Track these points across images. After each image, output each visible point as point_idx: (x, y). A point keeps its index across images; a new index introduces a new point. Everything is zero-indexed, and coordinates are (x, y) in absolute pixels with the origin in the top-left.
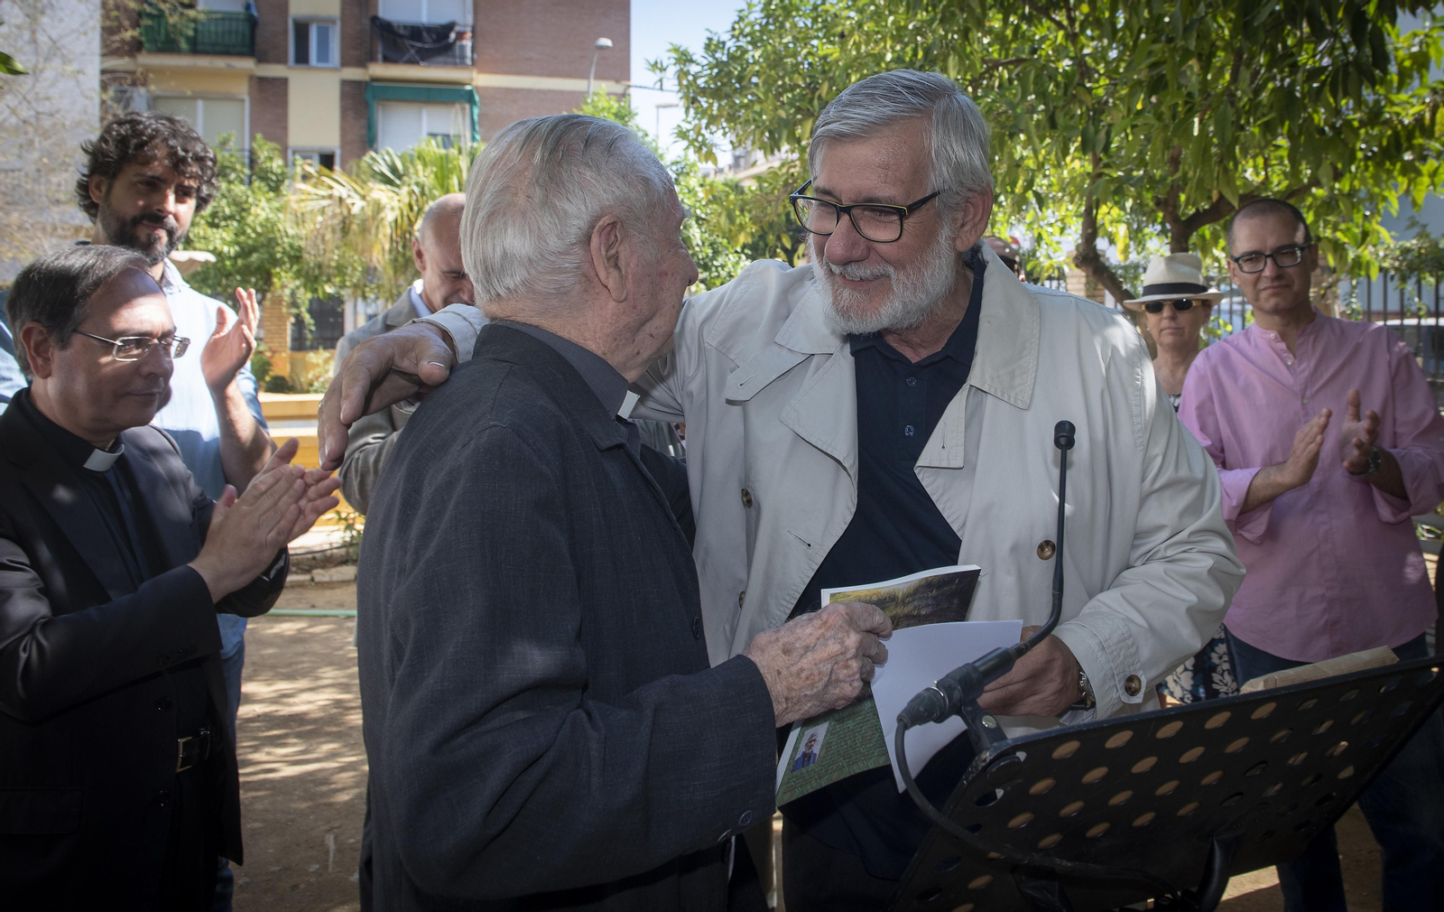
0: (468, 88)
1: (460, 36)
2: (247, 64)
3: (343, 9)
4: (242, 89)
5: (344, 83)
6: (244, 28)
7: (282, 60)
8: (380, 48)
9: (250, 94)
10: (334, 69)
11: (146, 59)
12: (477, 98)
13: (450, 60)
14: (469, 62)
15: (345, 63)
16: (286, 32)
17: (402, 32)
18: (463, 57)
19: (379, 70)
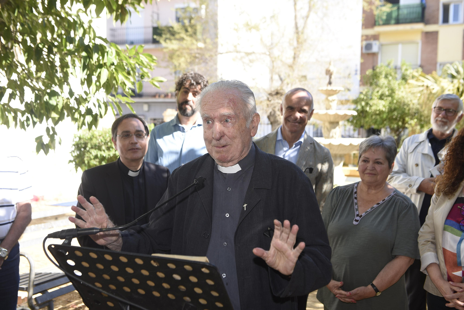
2: (420, 27)
4: (418, 38)
6: (419, 10)
7: (436, 22)
9: (422, 39)
10: (460, 24)
11: (377, 29)
16: (438, 10)
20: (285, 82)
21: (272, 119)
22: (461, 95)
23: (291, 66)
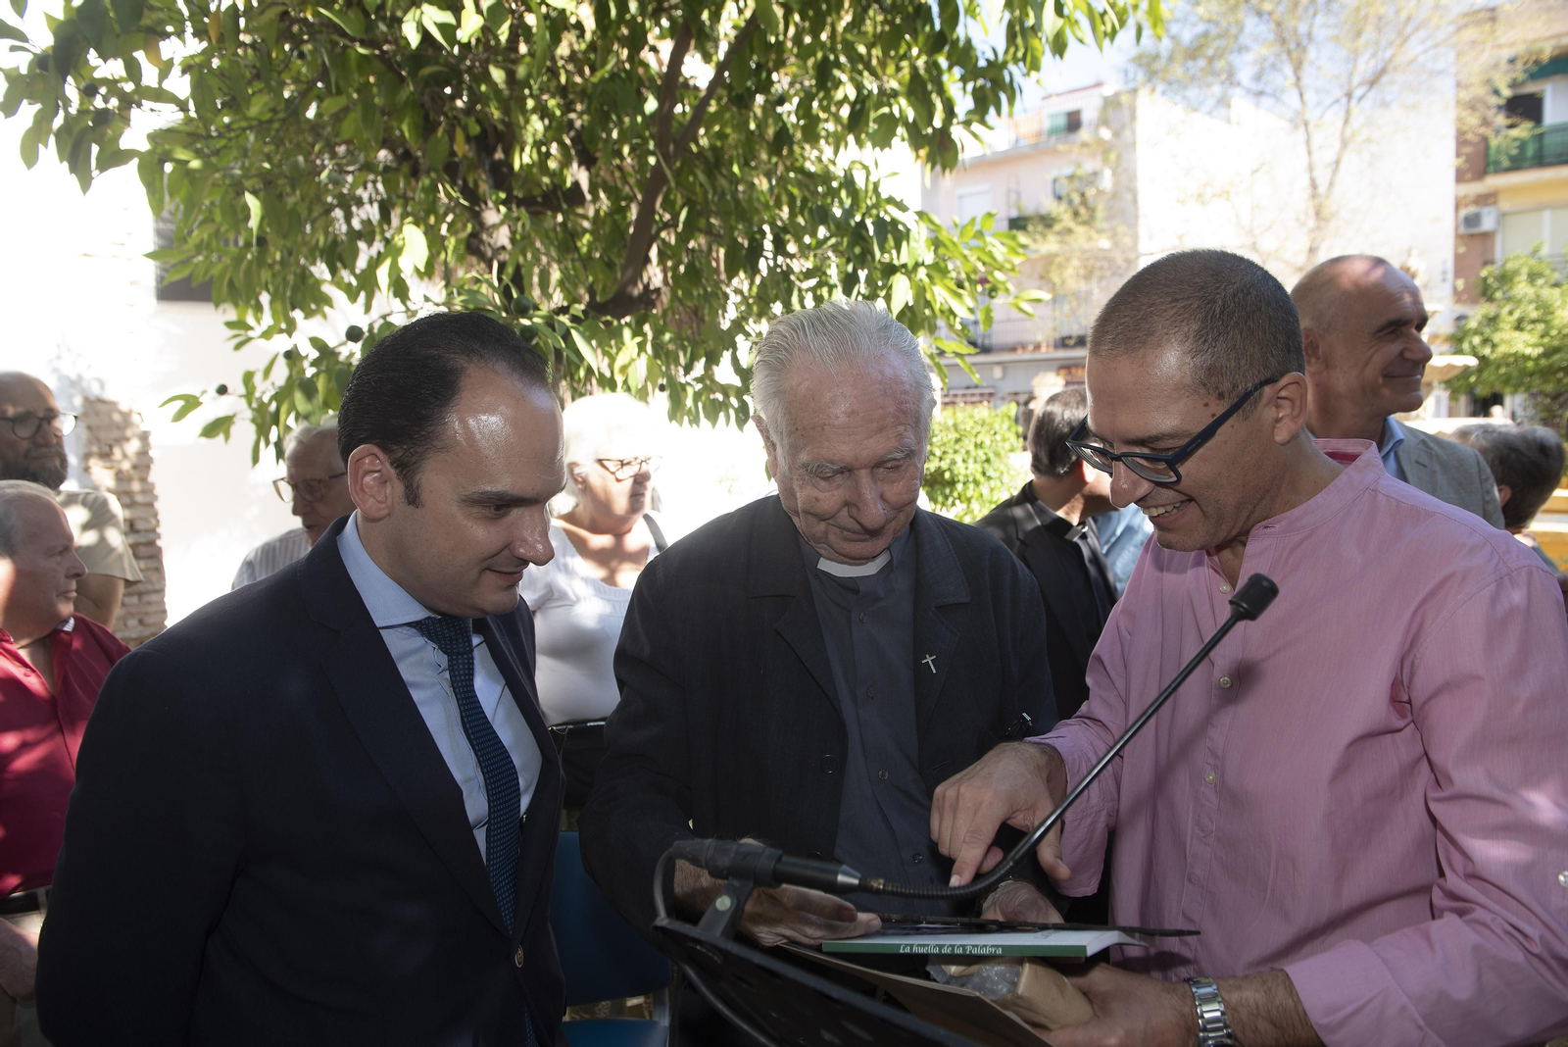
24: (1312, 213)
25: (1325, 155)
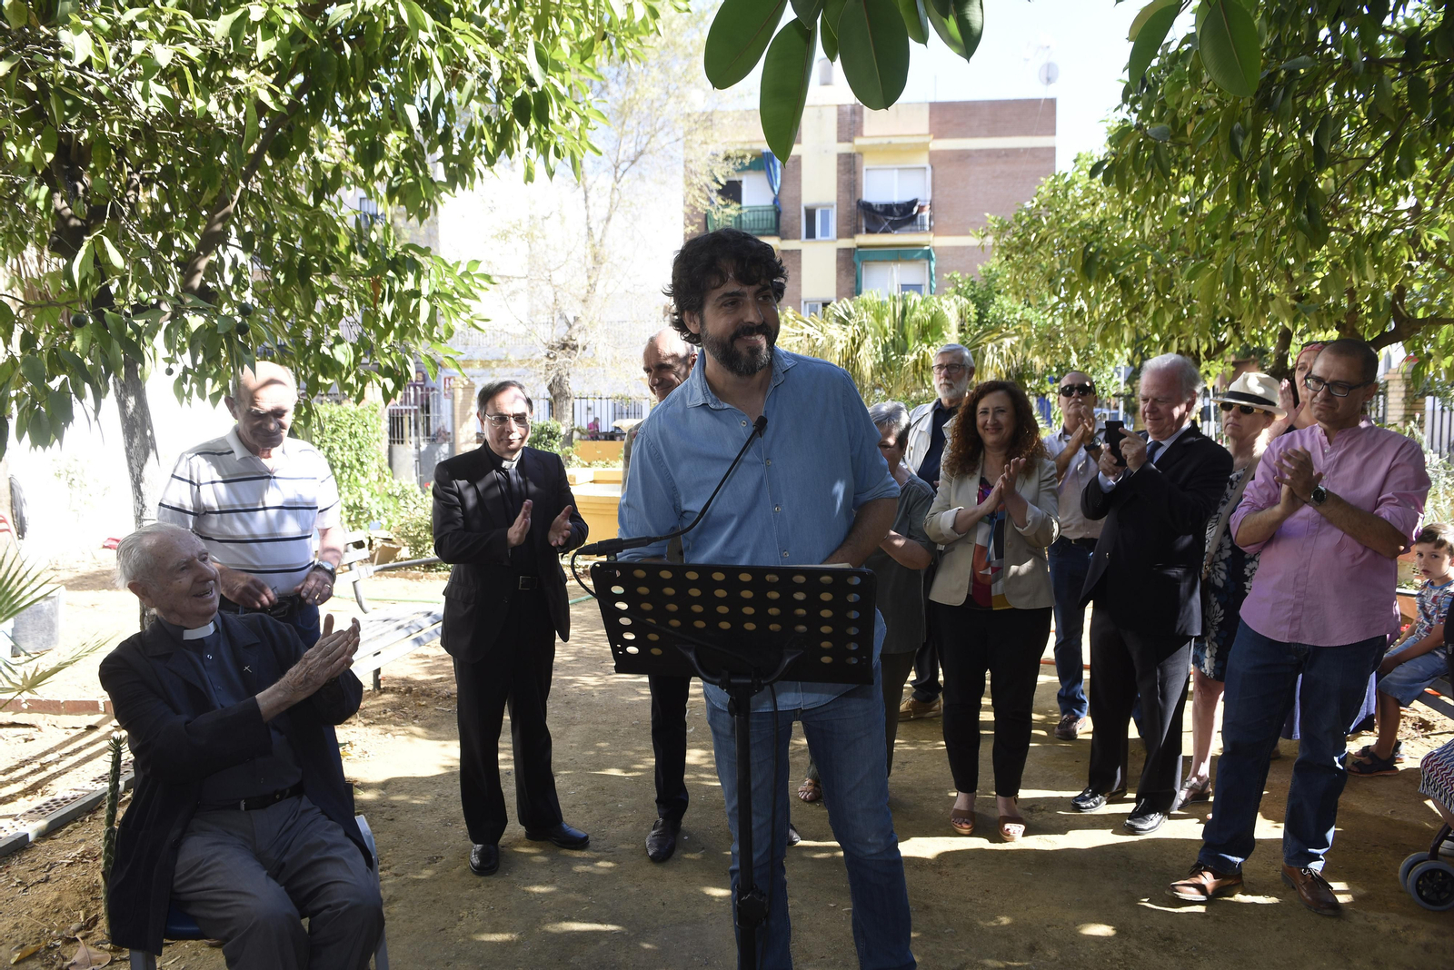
0: (927, 248)
1: (921, 209)
3: (838, 196)
5: (839, 250)
6: (772, 215)
7: (797, 237)
8: (864, 224)
10: (833, 241)
12: (934, 255)
13: (914, 228)
14: (927, 228)
15: (839, 237)
16: (800, 216)
17: (878, 209)
18: (923, 225)
19: (864, 239)
20: (576, 327)
21: (557, 391)
22: (858, 349)
23: (584, 301)
24: (590, 258)
25: (599, 211)
